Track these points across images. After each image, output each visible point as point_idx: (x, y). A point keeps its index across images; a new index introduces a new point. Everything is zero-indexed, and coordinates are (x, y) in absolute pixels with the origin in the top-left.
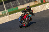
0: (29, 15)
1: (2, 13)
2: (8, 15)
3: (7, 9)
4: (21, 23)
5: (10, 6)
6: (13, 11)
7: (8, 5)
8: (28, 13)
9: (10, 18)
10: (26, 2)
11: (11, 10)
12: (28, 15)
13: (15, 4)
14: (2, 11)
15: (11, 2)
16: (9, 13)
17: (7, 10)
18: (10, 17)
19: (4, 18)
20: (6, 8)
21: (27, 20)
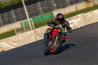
0: (61, 30)
1: (21, 24)
2: (33, 29)
3: (31, 16)
4: (47, 46)
5: (37, 10)
6: (43, 21)
7: (33, 8)
8: (60, 26)
9: (38, 34)
10: (69, 3)
11: (39, 18)
12: (59, 30)
13: (47, 7)
14: (21, 20)
15: (39, 3)
16: (35, 25)
17: (31, 19)
18: (37, 32)
19: (24, 34)
20: (29, 15)
21: (57, 39)
